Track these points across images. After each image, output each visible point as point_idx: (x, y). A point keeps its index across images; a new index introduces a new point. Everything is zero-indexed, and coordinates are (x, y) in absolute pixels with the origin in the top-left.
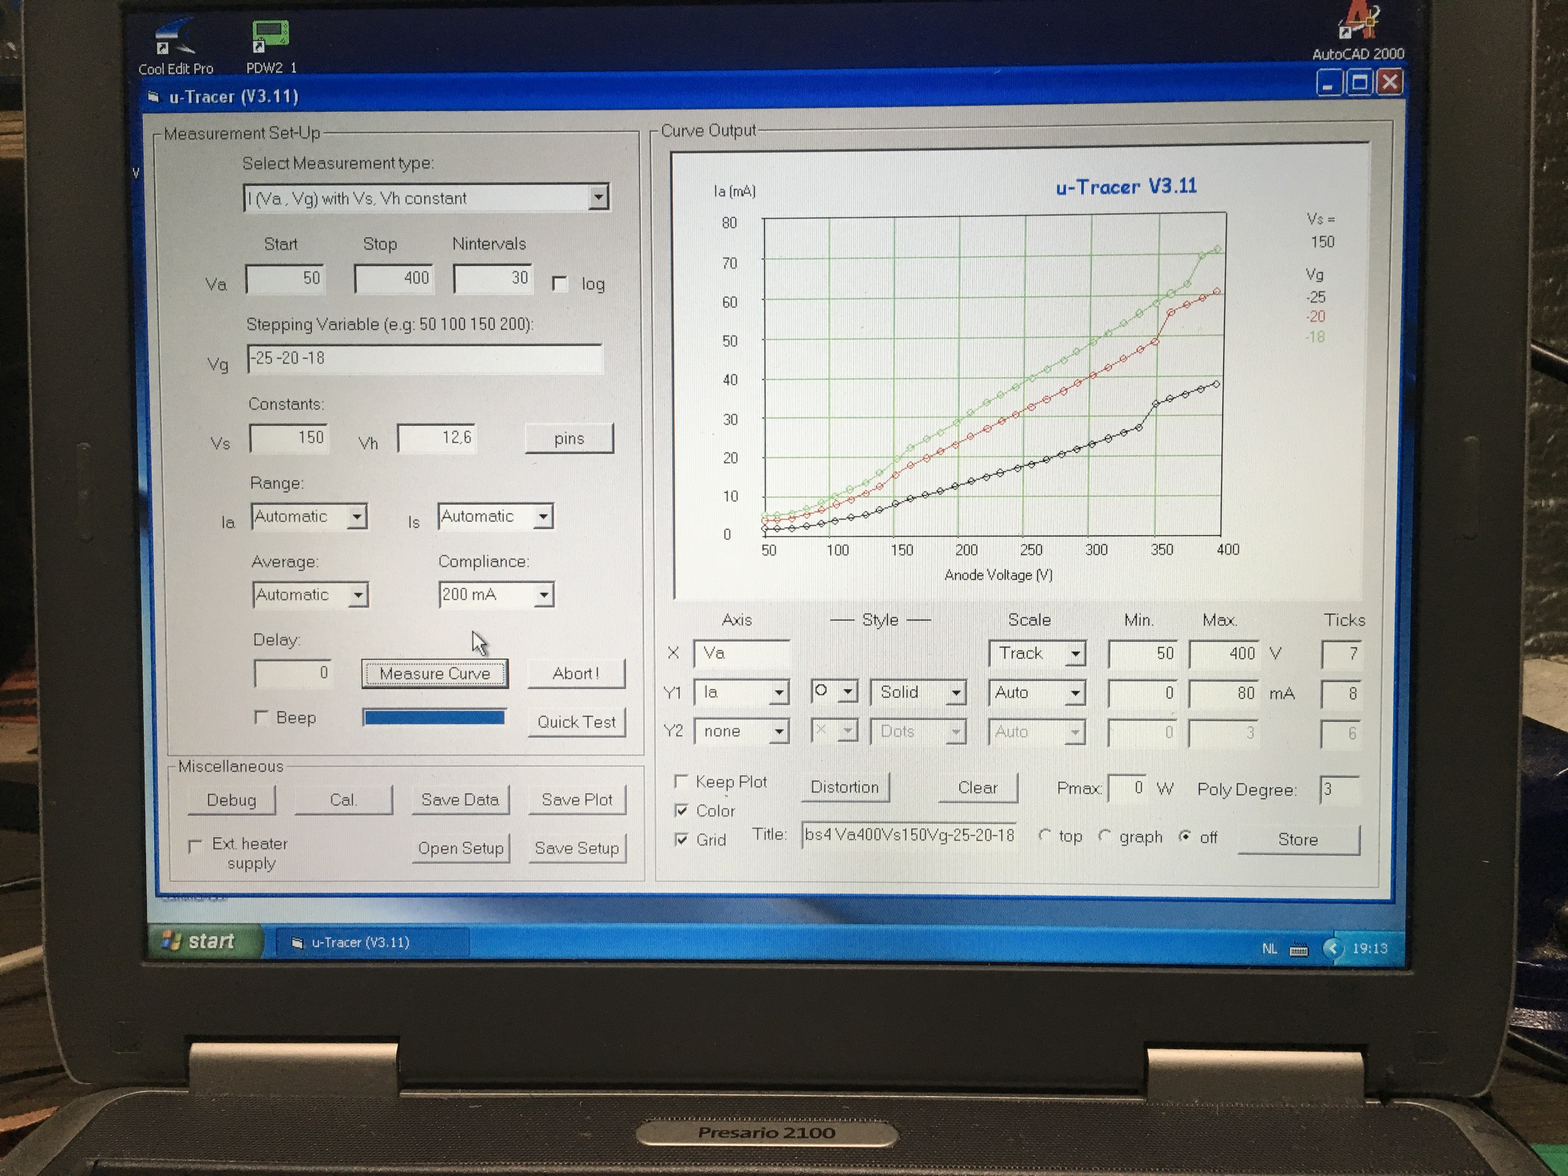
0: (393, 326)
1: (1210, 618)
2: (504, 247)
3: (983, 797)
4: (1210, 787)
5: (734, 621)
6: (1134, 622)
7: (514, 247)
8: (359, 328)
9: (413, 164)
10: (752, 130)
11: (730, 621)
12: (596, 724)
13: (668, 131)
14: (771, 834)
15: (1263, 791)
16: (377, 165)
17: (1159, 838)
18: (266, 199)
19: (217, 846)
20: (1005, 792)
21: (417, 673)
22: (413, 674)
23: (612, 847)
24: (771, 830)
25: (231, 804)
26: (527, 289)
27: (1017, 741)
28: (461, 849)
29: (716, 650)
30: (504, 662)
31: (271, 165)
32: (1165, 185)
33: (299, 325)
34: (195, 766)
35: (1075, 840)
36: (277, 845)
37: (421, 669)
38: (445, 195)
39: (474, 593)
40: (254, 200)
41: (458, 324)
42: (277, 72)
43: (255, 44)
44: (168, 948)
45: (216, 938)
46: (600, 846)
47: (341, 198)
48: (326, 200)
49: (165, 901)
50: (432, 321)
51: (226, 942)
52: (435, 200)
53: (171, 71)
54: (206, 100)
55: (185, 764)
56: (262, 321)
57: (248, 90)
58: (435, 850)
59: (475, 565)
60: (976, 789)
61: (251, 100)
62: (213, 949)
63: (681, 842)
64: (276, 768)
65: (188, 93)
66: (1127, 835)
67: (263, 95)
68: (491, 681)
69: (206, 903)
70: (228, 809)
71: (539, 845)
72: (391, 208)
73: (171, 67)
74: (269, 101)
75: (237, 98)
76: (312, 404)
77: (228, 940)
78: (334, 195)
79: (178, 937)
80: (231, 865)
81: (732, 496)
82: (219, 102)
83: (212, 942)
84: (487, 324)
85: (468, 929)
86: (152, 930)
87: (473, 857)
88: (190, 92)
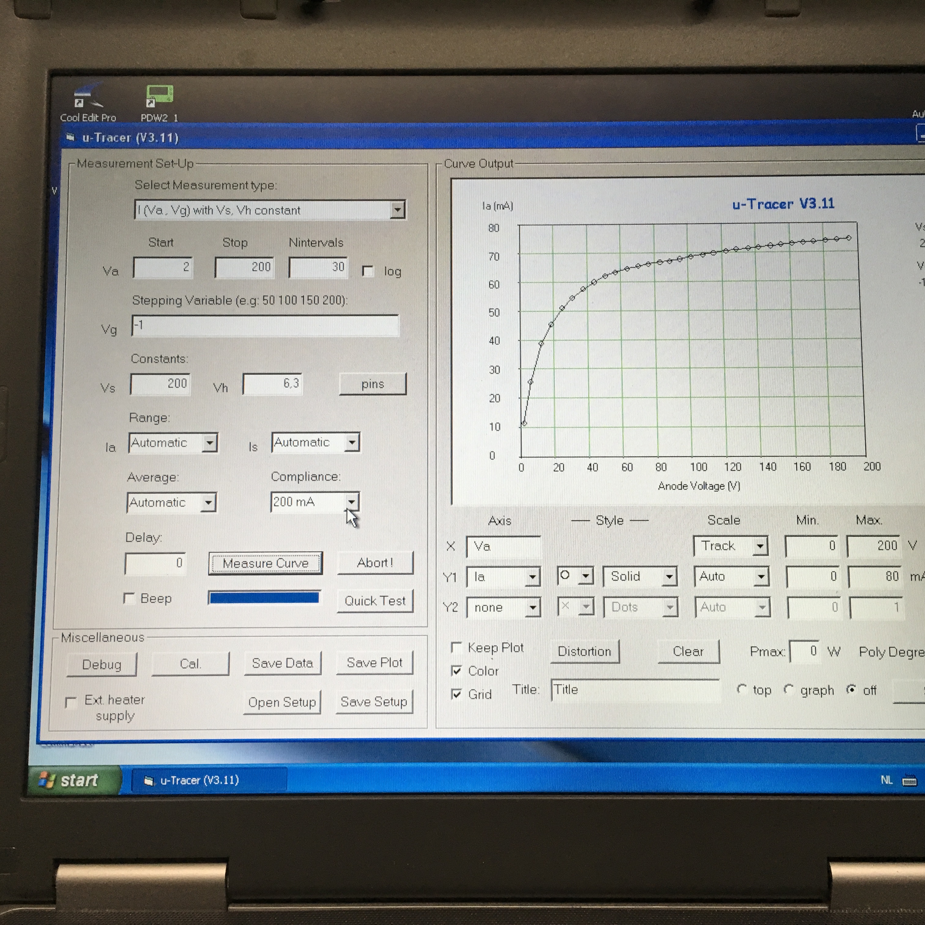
0: (242, 301)
1: (861, 518)
2: (327, 245)
3: (692, 658)
4: (869, 650)
5: (497, 522)
6: (804, 521)
7: (335, 245)
8: (217, 303)
9: (261, 187)
10: (510, 163)
11: (495, 522)
12: (390, 602)
13: (449, 164)
14: (527, 689)
15: (910, 653)
16: (234, 186)
17: (831, 691)
18: (151, 210)
19: (88, 702)
20: (710, 655)
21: (251, 563)
22: (248, 564)
23: (402, 701)
24: (527, 686)
25: (101, 668)
26: (343, 275)
27: (717, 615)
28: (282, 702)
29: (483, 544)
30: (320, 554)
31: (156, 186)
32: (811, 203)
33: (172, 301)
34: (74, 637)
35: (766, 693)
36: (137, 701)
37: (254, 559)
38: (284, 208)
39: (297, 501)
40: (142, 211)
41: (292, 300)
42: (163, 121)
43: (148, 101)
44: (44, 787)
45: (83, 778)
46: (392, 700)
47: (207, 210)
48: (196, 211)
49: (44, 747)
50: (272, 298)
51: (91, 781)
52: (278, 211)
53: (85, 119)
54: (110, 139)
55: (66, 635)
56: (144, 298)
57: (141, 134)
58: (261, 703)
59: (299, 479)
60: (687, 652)
61: (143, 140)
62: (81, 787)
63: (456, 696)
64: (138, 638)
65: (96, 135)
66: (806, 689)
67: (152, 137)
68: (309, 569)
69: (78, 749)
70: (99, 672)
71: (344, 699)
72: (245, 217)
73: (85, 116)
74: (157, 141)
75: (133, 139)
76: (179, 358)
77: (93, 779)
78: (202, 207)
79: (53, 777)
80: (99, 717)
81: (496, 427)
82: (120, 141)
83: (80, 781)
84: (313, 300)
85: (286, 768)
86: (32, 771)
87: (292, 709)
88: (98, 134)
